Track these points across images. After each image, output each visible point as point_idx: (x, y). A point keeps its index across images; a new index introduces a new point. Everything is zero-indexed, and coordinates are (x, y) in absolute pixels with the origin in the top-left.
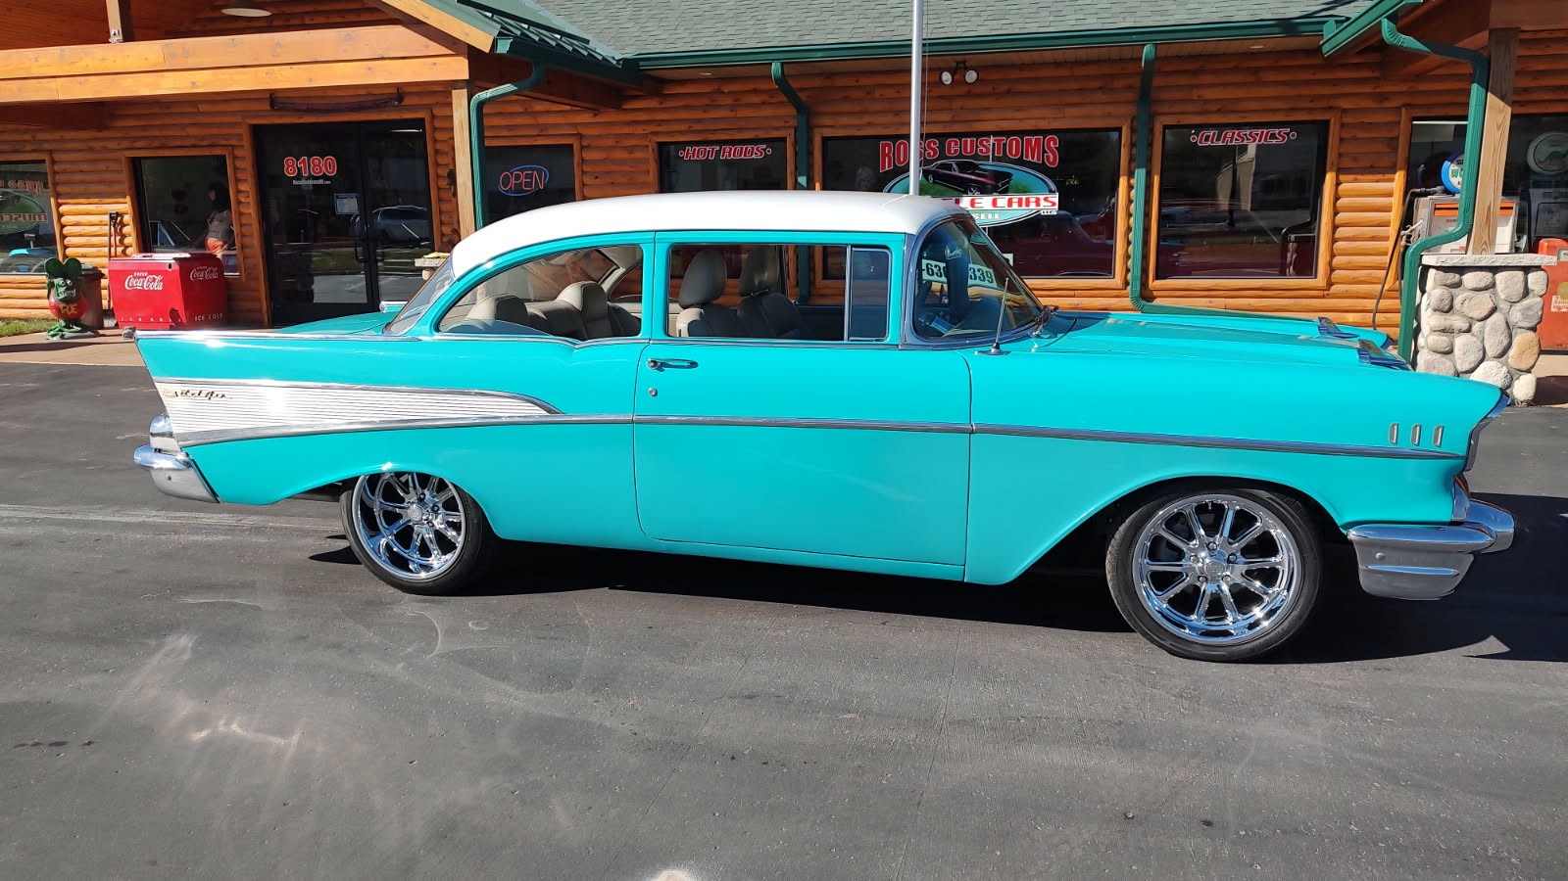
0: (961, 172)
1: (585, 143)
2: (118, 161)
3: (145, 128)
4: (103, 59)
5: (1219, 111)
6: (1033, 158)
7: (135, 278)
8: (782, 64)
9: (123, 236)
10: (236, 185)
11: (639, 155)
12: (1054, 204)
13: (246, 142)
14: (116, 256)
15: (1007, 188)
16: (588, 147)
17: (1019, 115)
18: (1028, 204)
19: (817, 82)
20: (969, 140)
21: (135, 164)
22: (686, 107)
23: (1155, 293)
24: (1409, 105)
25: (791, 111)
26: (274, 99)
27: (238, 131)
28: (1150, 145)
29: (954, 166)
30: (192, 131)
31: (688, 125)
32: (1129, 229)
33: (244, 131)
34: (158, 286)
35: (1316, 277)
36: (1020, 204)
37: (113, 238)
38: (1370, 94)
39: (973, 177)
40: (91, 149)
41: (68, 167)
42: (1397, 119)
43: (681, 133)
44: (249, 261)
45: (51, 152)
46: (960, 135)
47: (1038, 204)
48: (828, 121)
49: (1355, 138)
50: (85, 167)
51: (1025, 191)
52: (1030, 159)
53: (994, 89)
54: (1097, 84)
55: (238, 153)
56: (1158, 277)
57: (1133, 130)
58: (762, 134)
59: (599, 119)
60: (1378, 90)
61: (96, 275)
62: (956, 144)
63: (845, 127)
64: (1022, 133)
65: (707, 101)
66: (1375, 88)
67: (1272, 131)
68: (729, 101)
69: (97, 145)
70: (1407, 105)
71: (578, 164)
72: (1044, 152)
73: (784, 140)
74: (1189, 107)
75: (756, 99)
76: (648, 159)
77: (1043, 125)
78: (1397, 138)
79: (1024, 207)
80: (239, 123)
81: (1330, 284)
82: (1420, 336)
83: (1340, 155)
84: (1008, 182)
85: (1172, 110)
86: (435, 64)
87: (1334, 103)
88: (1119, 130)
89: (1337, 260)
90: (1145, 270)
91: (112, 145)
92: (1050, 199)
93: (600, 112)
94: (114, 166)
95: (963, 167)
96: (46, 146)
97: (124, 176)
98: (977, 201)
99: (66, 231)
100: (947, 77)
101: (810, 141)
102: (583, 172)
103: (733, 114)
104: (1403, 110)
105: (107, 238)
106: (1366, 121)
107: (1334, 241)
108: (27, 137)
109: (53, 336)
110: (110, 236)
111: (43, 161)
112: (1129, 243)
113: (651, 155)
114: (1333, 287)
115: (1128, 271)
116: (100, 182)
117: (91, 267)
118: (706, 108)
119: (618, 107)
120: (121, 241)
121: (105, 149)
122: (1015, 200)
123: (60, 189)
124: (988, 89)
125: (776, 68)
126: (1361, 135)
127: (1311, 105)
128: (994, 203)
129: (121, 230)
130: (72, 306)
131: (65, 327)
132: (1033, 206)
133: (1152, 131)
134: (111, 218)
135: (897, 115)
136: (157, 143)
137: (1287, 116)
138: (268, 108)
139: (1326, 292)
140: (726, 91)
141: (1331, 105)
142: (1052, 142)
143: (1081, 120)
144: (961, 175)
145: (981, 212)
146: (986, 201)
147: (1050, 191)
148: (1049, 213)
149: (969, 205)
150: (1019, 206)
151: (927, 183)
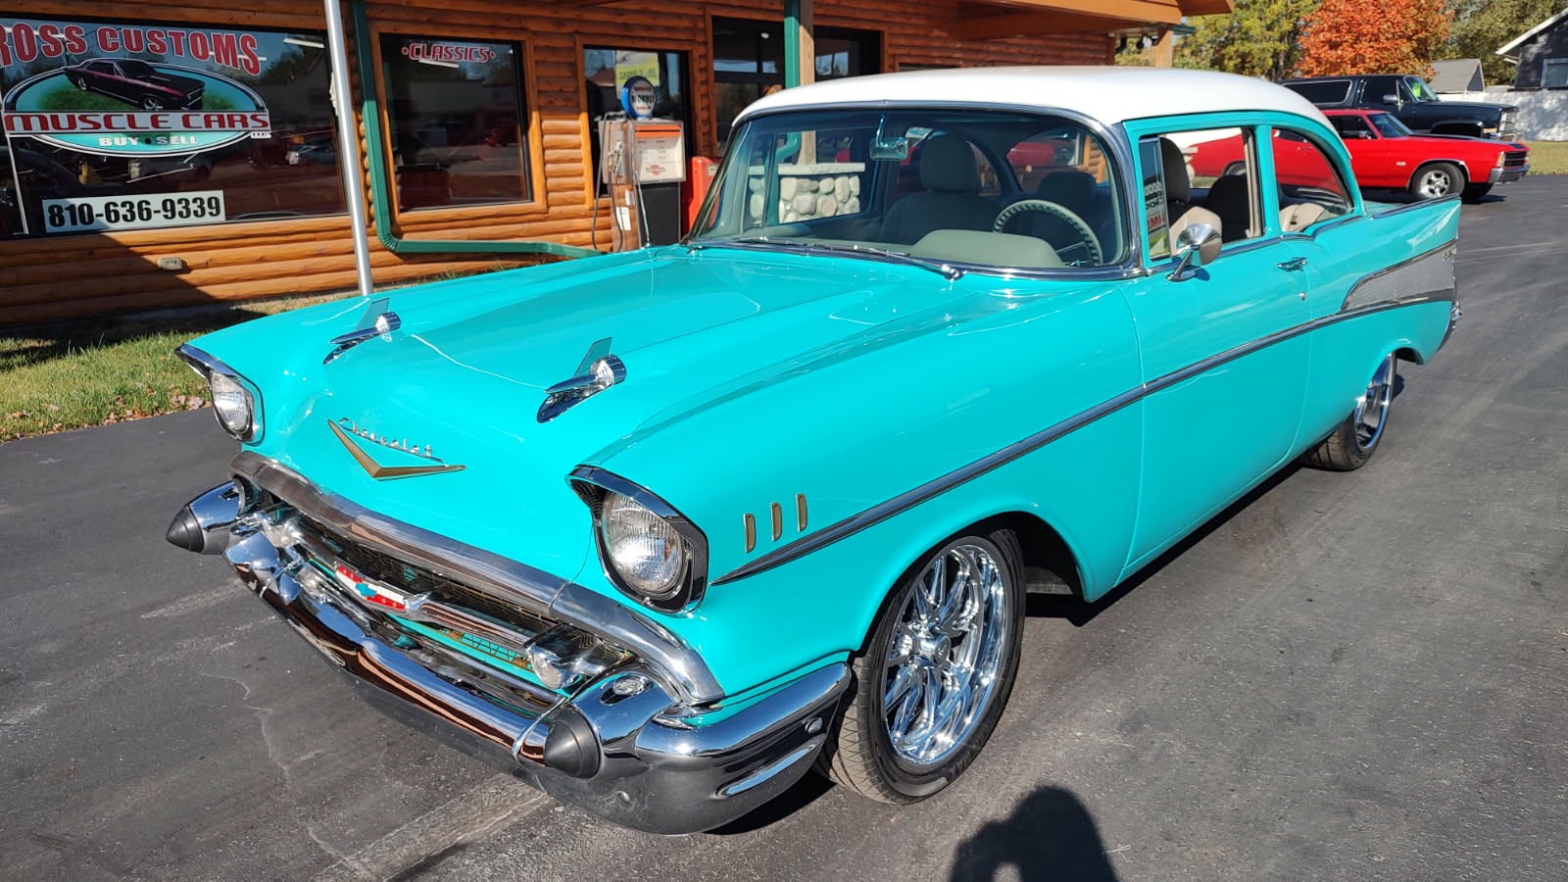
0: (128, 75)
5: (429, 22)
6: (227, 63)
12: (265, 124)
15: (200, 101)
18: (232, 125)
20: (132, 29)
23: (403, 228)
24: (577, 32)
29: (115, 65)
32: (362, 154)
35: (535, 201)
36: (222, 125)
38: (551, 18)
39: (149, 85)
42: (571, 44)
47: (245, 125)
49: (544, 62)
51: (225, 108)
52: (223, 63)
56: (401, 211)
60: (555, 15)
62: (113, 34)
64: (203, 28)
66: (555, 12)
67: (474, 48)
72: (241, 55)
74: (402, 14)
78: (575, 64)
79: (227, 128)
81: (546, 206)
83: (538, 78)
84: (200, 94)
85: (385, 15)
87: (525, 24)
89: (551, 183)
90: (389, 202)
92: (259, 117)
95: (131, 68)
98: (160, 118)
104: (577, 37)
106: (551, 45)
107: (545, 162)
112: (365, 170)
114: (553, 209)
115: (368, 204)
122: (213, 118)
126: (549, 59)
127: (507, 25)
128: (186, 122)
132: (238, 125)
137: (492, 33)
139: (545, 215)
141: (522, 25)
142: (248, 43)
143: (288, 17)
144: (130, 81)
145: (167, 135)
146: (174, 119)
147: (259, 108)
148: (261, 137)
149: (149, 124)
150: (220, 126)
151: (75, 90)
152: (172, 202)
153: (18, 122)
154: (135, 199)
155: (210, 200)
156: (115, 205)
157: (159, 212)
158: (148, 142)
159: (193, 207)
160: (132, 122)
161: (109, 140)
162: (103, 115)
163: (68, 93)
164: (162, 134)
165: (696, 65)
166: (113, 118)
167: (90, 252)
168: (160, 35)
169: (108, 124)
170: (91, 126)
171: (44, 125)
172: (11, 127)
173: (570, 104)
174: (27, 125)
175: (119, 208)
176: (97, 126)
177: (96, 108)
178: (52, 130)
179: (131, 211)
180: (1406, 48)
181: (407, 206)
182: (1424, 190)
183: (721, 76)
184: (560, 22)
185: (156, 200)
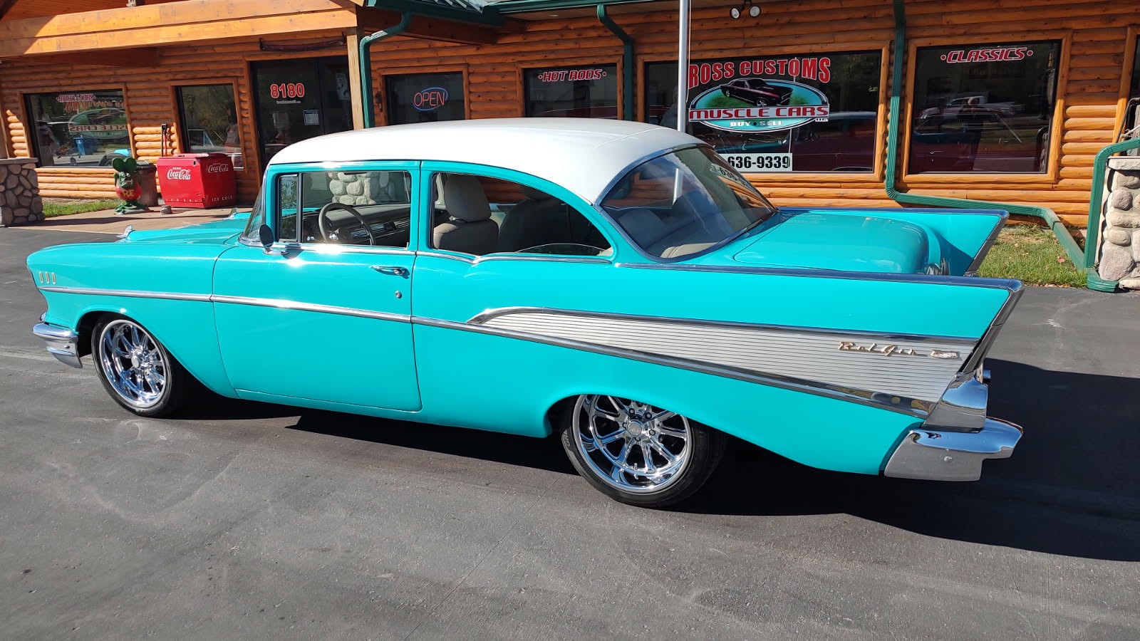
0: (752, 87)
1: (471, 71)
2: (167, 88)
3: (182, 65)
4: (124, 19)
5: (965, 34)
6: (809, 76)
7: (174, 171)
8: (605, 6)
9: (172, 141)
10: (240, 104)
11: (509, 78)
13: (245, 74)
14: (167, 155)
15: (789, 100)
16: (473, 73)
17: (798, 41)
18: (805, 113)
19: (640, 19)
20: (758, 62)
21: (177, 90)
22: (543, 41)
23: (909, 185)
24: (1134, 24)
25: (618, 42)
26: (263, 42)
27: (241, 66)
28: (905, 63)
29: (746, 83)
30: (212, 67)
31: (544, 55)
32: (886, 133)
33: (243, 66)
34: (187, 177)
35: (1046, 173)
36: (799, 114)
37: (164, 143)
38: (1098, 16)
39: (761, 92)
40: (149, 81)
41: (137, 93)
42: (1123, 37)
43: (539, 61)
44: (249, 159)
45: (125, 83)
46: (751, 59)
47: (813, 113)
48: (647, 50)
49: (1084, 55)
50: (147, 93)
51: (803, 103)
52: (807, 76)
53: (778, 20)
54: (862, 14)
55: (241, 81)
56: (910, 172)
57: (891, 52)
58: (599, 61)
59: (481, 52)
60: (1107, 12)
61: (151, 169)
62: (748, 65)
63: (662, 54)
64: (801, 56)
65: (559, 37)
66: (1104, 11)
67: (1011, 49)
68: (574, 36)
69: (153, 77)
70: (1132, 25)
71: (466, 86)
72: (819, 70)
73: (615, 65)
74: (940, 32)
75: (594, 34)
76: (515, 82)
77: (816, 49)
78: (1123, 53)
79: (802, 116)
80: (241, 61)
81: (1058, 178)
82: (1106, 228)
83: (1070, 69)
84: (790, 95)
85: (926, 34)
86: (334, 16)
87: (1065, 24)
88: (880, 51)
89: (1065, 159)
90: (898, 167)
91: (162, 77)
92: (823, 109)
93: (482, 47)
94: (164, 93)
95: (754, 84)
96: (124, 79)
97: (170, 100)
98: (764, 111)
99: (136, 138)
100: (735, 13)
101: (634, 65)
102: (470, 92)
103: (577, 46)
104: (1129, 29)
105: (161, 143)
106: (1095, 39)
107: (1063, 142)
108: (111, 73)
109: (118, 211)
110: (163, 141)
111: (121, 90)
112: (886, 144)
113: (517, 79)
114: (1062, 183)
115: (884, 167)
116: (155, 104)
117: (148, 163)
118: (557, 42)
119: (494, 43)
120: (170, 145)
121: (158, 81)
122: (794, 110)
123: (132, 109)
124: (773, 21)
125: (600, 9)
126: (1089, 52)
127: (1046, 27)
128: (778, 113)
129: (170, 137)
130: (130, 191)
131: (126, 206)
132: (809, 114)
133: (906, 52)
134: (163, 129)
135: (701, 43)
136: (189, 76)
137: (1024, 37)
138: (258, 48)
139: (1054, 186)
140: (572, 28)
141: (1063, 26)
142: (825, 63)
143: (848, 44)
144: (752, 90)
145: (767, 120)
146: (771, 111)
147: (824, 103)
148: (822, 121)
149: (757, 114)
150: (798, 115)
151: (724, 97)
152: (763, 159)
153: (695, 114)
154: (743, 156)
155: (784, 158)
156: (733, 158)
157: (755, 163)
158: (755, 124)
159: (774, 162)
160: (748, 113)
161: (735, 123)
162: (734, 109)
163: (721, 98)
164: (763, 120)
166: (740, 112)
168: (773, 63)
169: (737, 115)
170: (728, 116)
171: (706, 116)
172: (692, 117)
173: (1109, 90)
174: (699, 116)
175: (735, 160)
176: (731, 115)
177: (731, 107)
178: (709, 118)
179: (740, 162)
181: (915, 170)
184: (1112, 18)
185: (754, 157)
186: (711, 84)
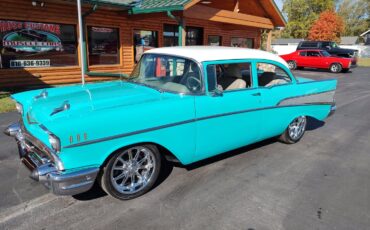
5: (98, 23)
6: (53, 31)
12: (60, 45)
15: (46, 40)
20: (32, 23)
23: (90, 69)
29: (29, 31)
35: (121, 64)
39: (35, 36)
47: (56, 45)
49: (124, 33)
66: (127, 22)
72: (56, 30)
74: (92, 22)
77: (55, 21)
79: (52, 46)
84: (46, 38)
85: (88, 22)
87: (120, 24)
90: (87, 64)
98: (37, 43)
100: (34, 4)
106: (126, 29)
107: (123, 56)
122: (49, 44)
127: (116, 24)
128: (43, 45)
132: (54, 45)
139: (123, 67)
144: (31, 35)
146: (40, 44)
147: (59, 42)
149: (34, 44)
150: (50, 46)
151: (19, 36)
152: (38, 62)
153: (6, 43)
154: (30, 61)
155: (47, 62)
156: (26, 62)
157: (35, 64)
158: (34, 48)
159: (43, 63)
160: (31, 44)
161: (26, 48)
162: (25, 42)
163: (17, 37)
165: (159, 34)
166: (27, 43)
167: (20, 72)
169: (26, 45)
171: (12, 44)
172: (4, 44)
173: (129, 43)
174: (8, 44)
176: (23, 45)
179: (29, 63)
180: (334, 34)
181: (91, 64)
182: (332, 69)
183: (165, 37)
184: (128, 24)
185: (35, 61)
186: (13, 30)
